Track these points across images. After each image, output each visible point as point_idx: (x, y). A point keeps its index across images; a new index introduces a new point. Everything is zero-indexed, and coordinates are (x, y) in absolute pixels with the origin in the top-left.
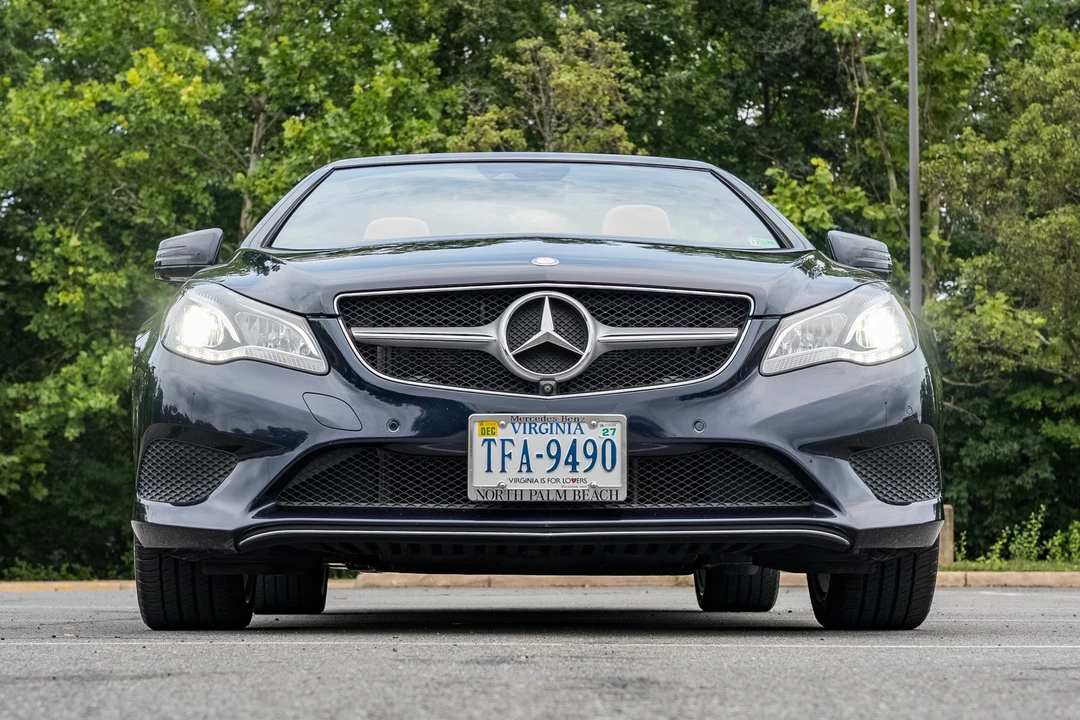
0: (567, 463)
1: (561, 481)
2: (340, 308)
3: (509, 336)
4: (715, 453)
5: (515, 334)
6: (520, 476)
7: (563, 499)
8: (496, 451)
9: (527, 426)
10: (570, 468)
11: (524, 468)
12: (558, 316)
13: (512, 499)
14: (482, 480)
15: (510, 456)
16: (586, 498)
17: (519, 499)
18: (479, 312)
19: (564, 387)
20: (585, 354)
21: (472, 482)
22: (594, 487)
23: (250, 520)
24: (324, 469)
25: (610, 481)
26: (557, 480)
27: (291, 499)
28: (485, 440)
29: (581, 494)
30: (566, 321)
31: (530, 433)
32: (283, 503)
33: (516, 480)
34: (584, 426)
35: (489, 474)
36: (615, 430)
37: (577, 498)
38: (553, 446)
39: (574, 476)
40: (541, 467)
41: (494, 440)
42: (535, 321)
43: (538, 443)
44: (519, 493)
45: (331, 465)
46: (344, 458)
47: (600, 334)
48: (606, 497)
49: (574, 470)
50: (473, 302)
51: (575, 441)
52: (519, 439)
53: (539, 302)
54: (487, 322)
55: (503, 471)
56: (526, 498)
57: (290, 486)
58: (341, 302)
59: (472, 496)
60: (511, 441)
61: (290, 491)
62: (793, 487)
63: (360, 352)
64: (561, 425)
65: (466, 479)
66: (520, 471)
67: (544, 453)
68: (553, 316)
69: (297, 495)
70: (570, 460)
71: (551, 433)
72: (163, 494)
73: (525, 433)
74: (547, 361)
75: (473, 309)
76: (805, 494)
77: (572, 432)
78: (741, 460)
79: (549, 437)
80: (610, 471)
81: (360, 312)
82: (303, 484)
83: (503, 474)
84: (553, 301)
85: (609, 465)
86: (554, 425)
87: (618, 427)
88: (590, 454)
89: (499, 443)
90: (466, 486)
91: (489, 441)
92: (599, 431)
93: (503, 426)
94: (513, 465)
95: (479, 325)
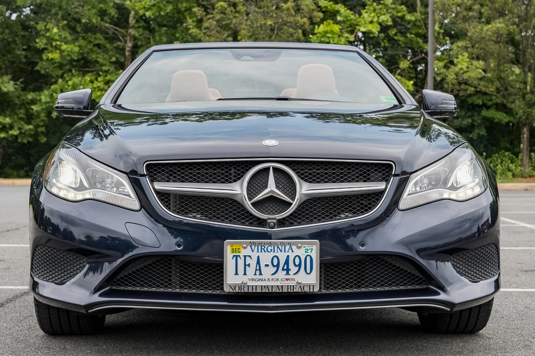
0: (283, 269)
1: (280, 280)
2: (147, 170)
3: (248, 190)
4: (371, 259)
5: (252, 189)
6: (255, 277)
7: (281, 291)
8: (241, 262)
9: (260, 247)
10: (285, 272)
11: (258, 273)
12: (278, 177)
13: (250, 291)
14: (233, 279)
15: (249, 265)
16: (295, 291)
17: (254, 291)
18: (230, 174)
19: (282, 223)
20: (294, 203)
21: (226, 281)
22: (299, 283)
23: (96, 298)
24: (138, 268)
25: (310, 280)
26: (277, 280)
27: (119, 285)
28: (234, 256)
29: (292, 288)
30: (283, 181)
31: (261, 252)
32: (114, 288)
33: (253, 280)
34: (294, 247)
35: (237, 276)
36: (312, 249)
37: (289, 290)
38: (275, 259)
39: (288, 277)
40: (267, 272)
41: (239, 256)
42: (264, 181)
43: (266, 258)
44: (254, 288)
45: (142, 266)
46: (150, 262)
47: (304, 189)
48: (307, 290)
49: (288, 273)
50: (227, 168)
51: (288, 256)
52: (255, 255)
53: (267, 170)
54: (235, 181)
55: (245, 274)
56: (259, 290)
57: (118, 277)
58: (148, 166)
59: (227, 289)
60: (250, 256)
61: (118, 280)
62: (417, 277)
63: (159, 198)
64: (280, 247)
65: (223, 280)
66: (255, 274)
67: (270, 263)
68: (275, 177)
69: (123, 282)
70: (285, 268)
71: (274, 252)
72: (45, 276)
73: (258, 252)
74: (271, 205)
75: (227, 172)
76: (424, 281)
77: (286, 251)
78: (387, 262)
79: (272, 254)
80: (309, 274)
81: (159, 172)
82: (126, 276)
83: (245, 276)
84: (275, 169)
85: (308, 272)
86: (276, 247)
87: (314, 247)
88: (297, 264)
89: (243, 258)
90: (223, 284)
91: (237, 256)
92: (303, 250)
93: (245, 248)
94: (251, 271)
95: (230, 182)
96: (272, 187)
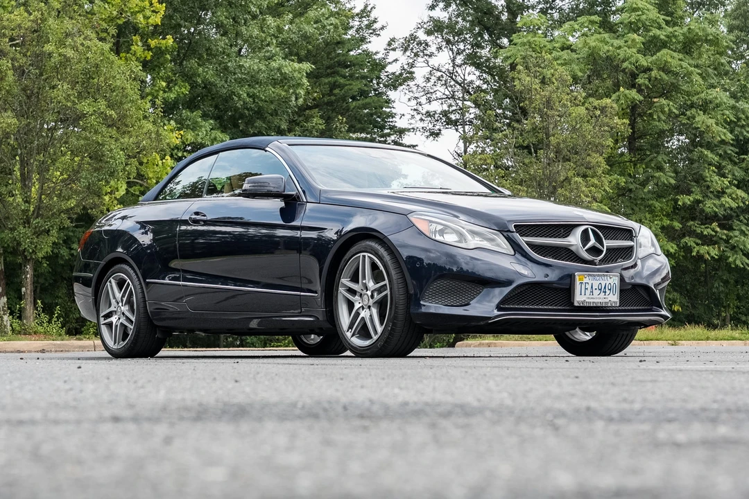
2: (516, 229)
4: (632, 288)
7: (602, 305)
8: (583, 286)
9: (593, 277)
10: (604, 294)
13: (588, 305)
14: (580, 298)
15: (587, 289)
20: (605, 250)
21: (576, 299)
22: (610, 301)
23: (496, 312)
26: (600, 298)
27: (504, 304)
28: (580, 283)
29: (607, 304)
30: (597, 238)
31: (594, 280)
33: (590, 298)
34: (608, 278)
36: (616, 279)
38: (600, 285)
39: (605, 297)
40: (596, 293)
41: (583, 283)
42: (588, 236)
43: (596, 284)
45: (519, 291)
46: (524, 288)
48: (613, 305)
51: (606, 284)
52: (590, 282)
53: (587, 230)
56: (591, 305)
58: (515, 226)
59: (576, 304)
61: (504, 301)
62: (648, 301)
63: (528, 247)
66: (590, 295)
67: (597, 288)
69: (511, 303)
70: (604, 291)
71: (599, 280)
72: (443, 301)
74: (594, 252)
76: (651, 304)
78: (637, 291)
80: (614, 295)
82: (509, 298)
83: (585, 296)
86: (601, 277)
88: (609, 288)
92: (612, 280)
93: (585, 278)
94: (588, 292)
96: (592, 241)
